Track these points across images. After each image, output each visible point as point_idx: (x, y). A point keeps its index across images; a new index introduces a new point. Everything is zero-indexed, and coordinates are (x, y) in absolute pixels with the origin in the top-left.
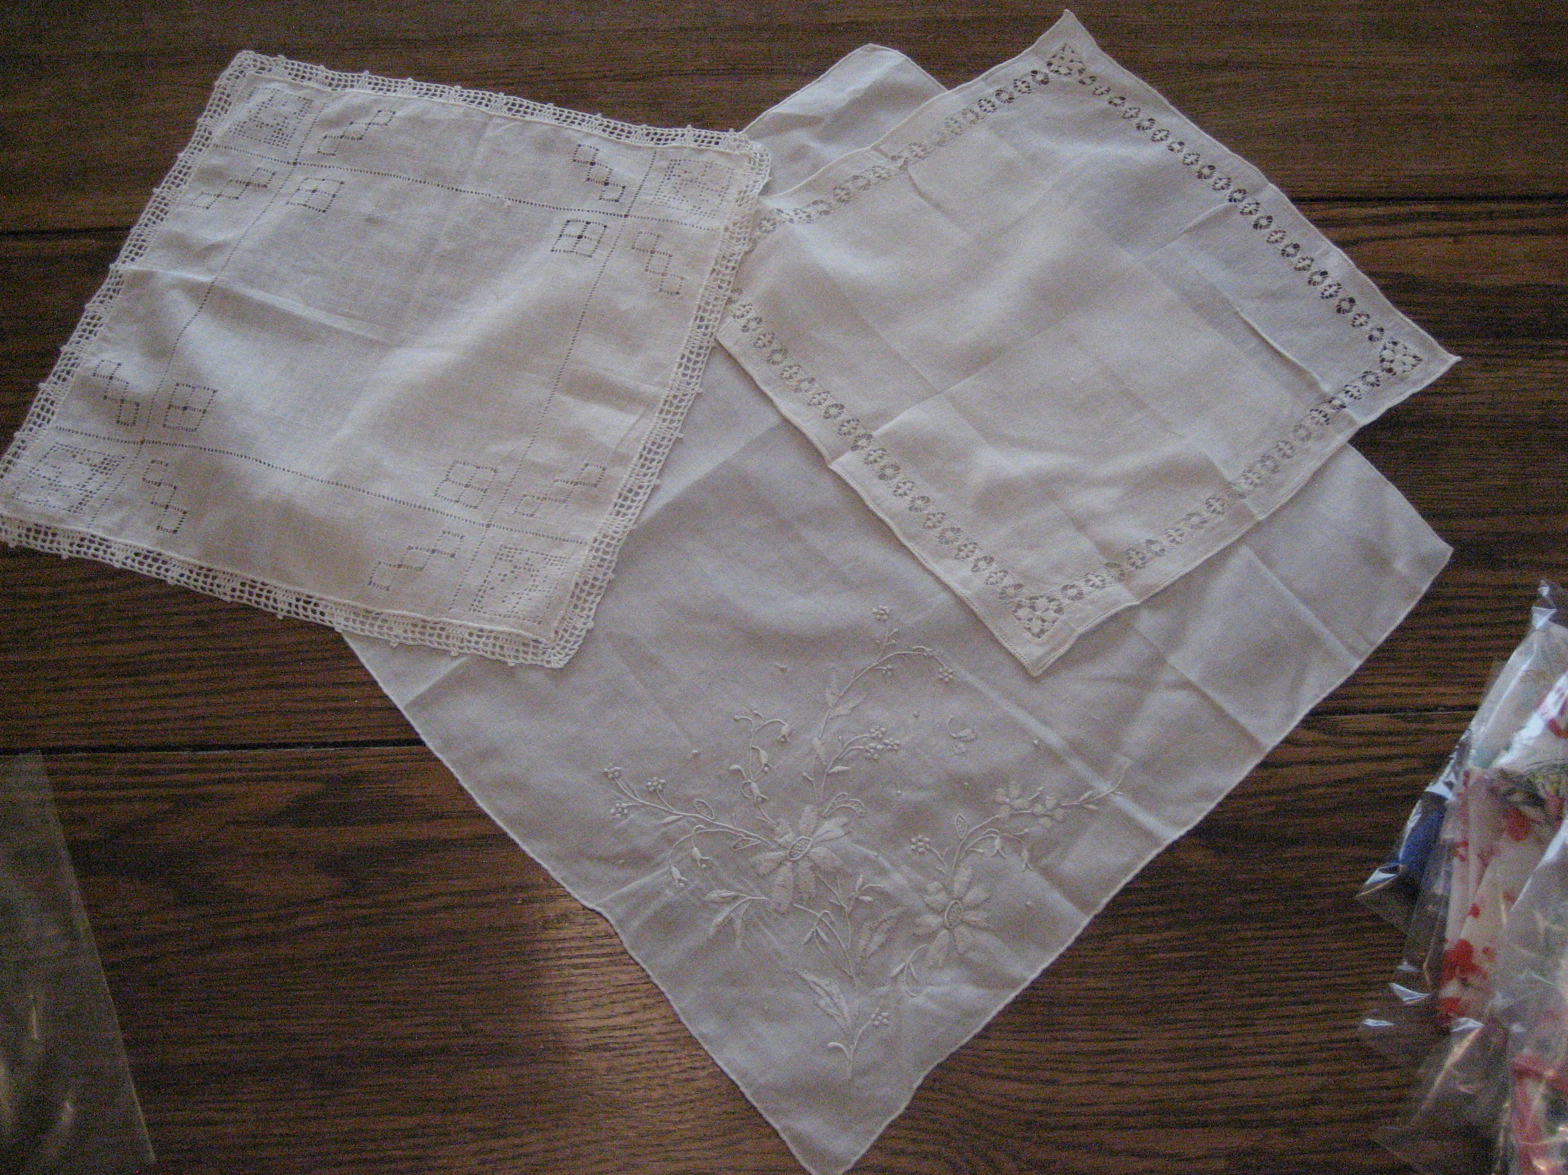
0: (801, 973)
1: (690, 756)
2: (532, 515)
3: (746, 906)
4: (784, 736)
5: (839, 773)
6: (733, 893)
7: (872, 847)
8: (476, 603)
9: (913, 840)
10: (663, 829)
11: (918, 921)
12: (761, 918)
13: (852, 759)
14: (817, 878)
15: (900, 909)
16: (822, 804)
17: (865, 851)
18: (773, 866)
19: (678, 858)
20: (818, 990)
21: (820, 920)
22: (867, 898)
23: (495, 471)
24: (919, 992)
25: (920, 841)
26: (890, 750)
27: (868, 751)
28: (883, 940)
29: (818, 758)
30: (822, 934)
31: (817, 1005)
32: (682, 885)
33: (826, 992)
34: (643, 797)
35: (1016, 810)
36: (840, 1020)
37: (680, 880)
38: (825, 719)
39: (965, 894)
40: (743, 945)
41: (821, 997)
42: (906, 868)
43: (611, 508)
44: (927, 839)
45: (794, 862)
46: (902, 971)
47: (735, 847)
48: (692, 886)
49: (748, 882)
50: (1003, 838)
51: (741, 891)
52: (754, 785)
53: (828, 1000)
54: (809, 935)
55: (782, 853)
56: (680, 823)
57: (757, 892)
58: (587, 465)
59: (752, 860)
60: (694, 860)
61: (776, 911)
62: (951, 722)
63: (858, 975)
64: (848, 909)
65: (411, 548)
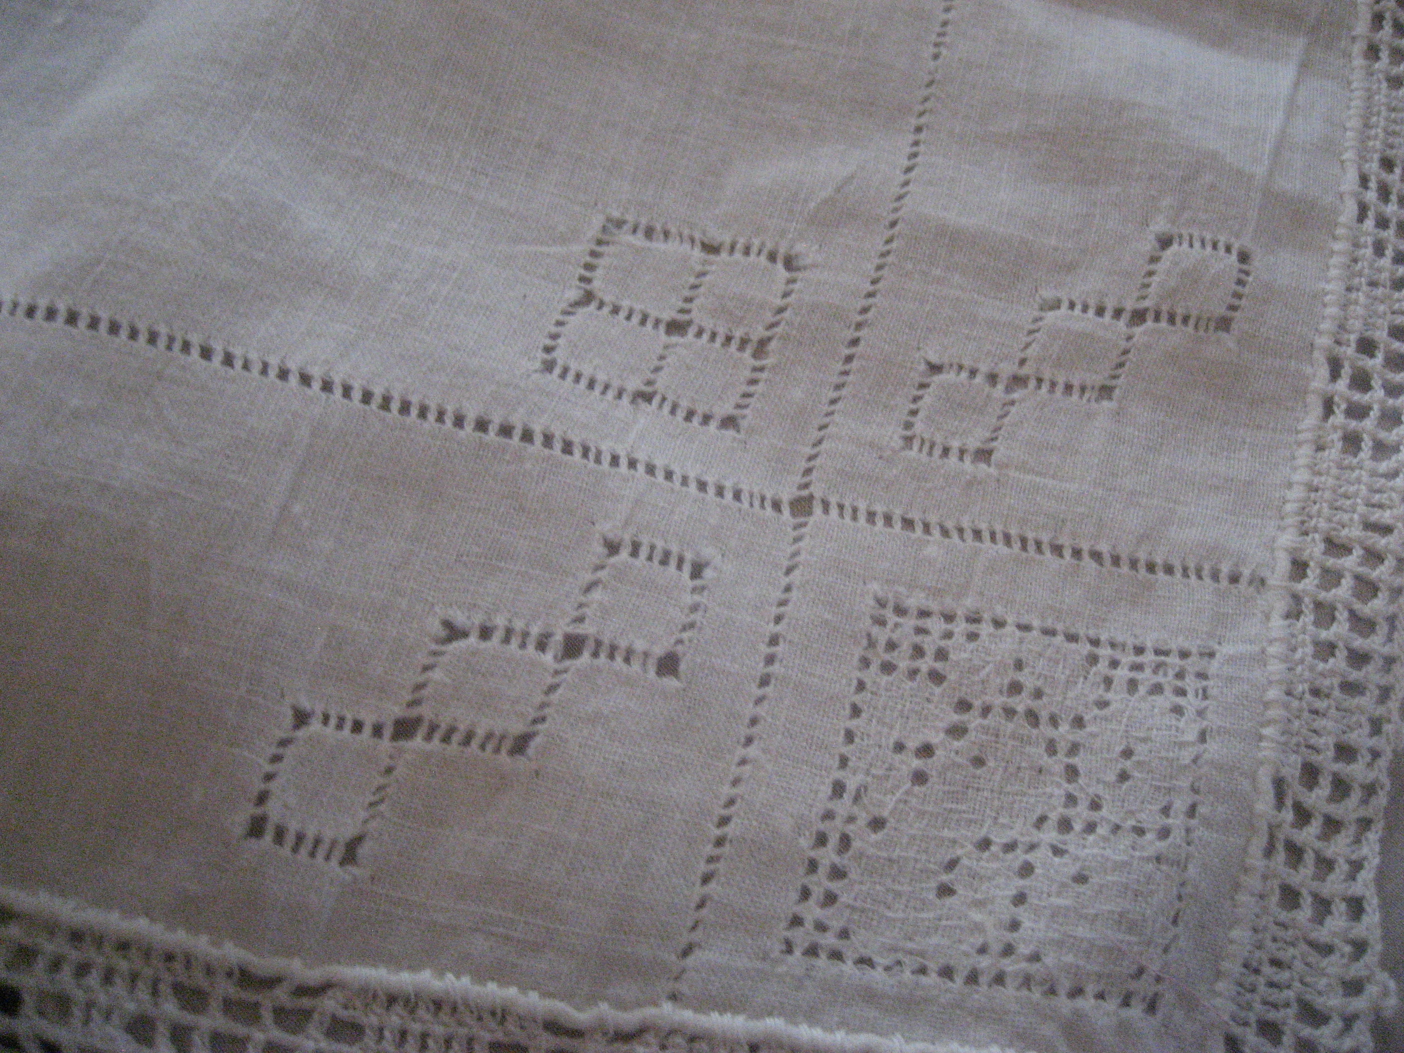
2: (984, 455)
8: (812, 911)
23: (789, 263)
43: (1312, 418)
58: (1165, 242)
65: (454, 632)
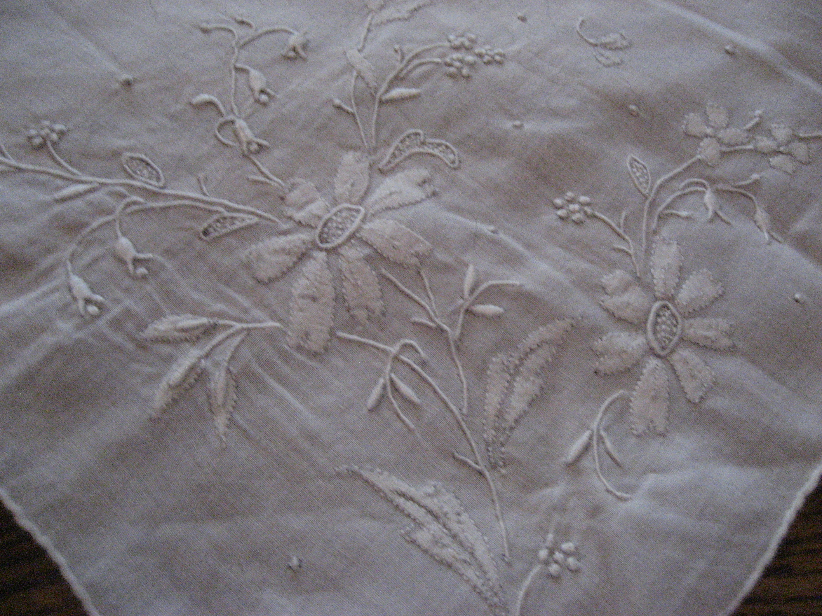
0: (366, 474)
1: (116, 86)
3: (237, 340)
4: (294, 49)
5: (403, 99)
6: (204, 320)
7: (487, 219)
9: (559, 201)
10: (58, 208)
11: (599, 344)
12: (268, 366)
13: (425, 77)
14: (382, 277)
15: (561, 324)
16: (375, 150)
17: (473, 224)
18: (289, 260)
19: (86, 259)
20: (409, 507)
21: (396, 358)
22: (490, 309)
24: (631, 489)
25: (572, 201)
26: (489, 63)
27: (450, 65)
28: (536, 389)
29: (360, 77)
30: (405, 389)
31: (413, 542)
32: (93, 309)
33: (430, 512)
34: (18, 159)
35: (729, 145)
36: (470, 573)
37: (88, 301)
38: (367, 25)
39: (678, 286)
40: (232, 423)
41: (420, 525)
42: (553, 250)
44: (583, 199)
45: (333, 251)
46: (587, 448)
47: (206, 232)
48: (116, 311)
49: (239, 298)
50: (718, 192)
51: (221, 315)
52: (240, 123)
53: (435, 527)
54: (376, 392)
55: (304, 236)
56: (92, 197)
57: (257, 313)
59: (242, 255)
60: (121, 260)
61: (299, 348)
62: (581, 25)
63: (494, 467)
64: (454, 333)
